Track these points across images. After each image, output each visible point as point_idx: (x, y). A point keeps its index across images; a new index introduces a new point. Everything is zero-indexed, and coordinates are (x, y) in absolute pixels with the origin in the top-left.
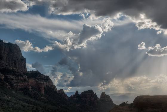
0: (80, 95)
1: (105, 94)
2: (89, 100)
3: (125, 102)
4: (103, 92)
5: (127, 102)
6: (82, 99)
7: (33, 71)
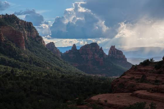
0: (79, 50)
1: (116, 49)
2: (92, 57)
3: (148, 60)
4: (112, 46)
5: (152, 60)
6: (82, 56)
7: (6, 14)
